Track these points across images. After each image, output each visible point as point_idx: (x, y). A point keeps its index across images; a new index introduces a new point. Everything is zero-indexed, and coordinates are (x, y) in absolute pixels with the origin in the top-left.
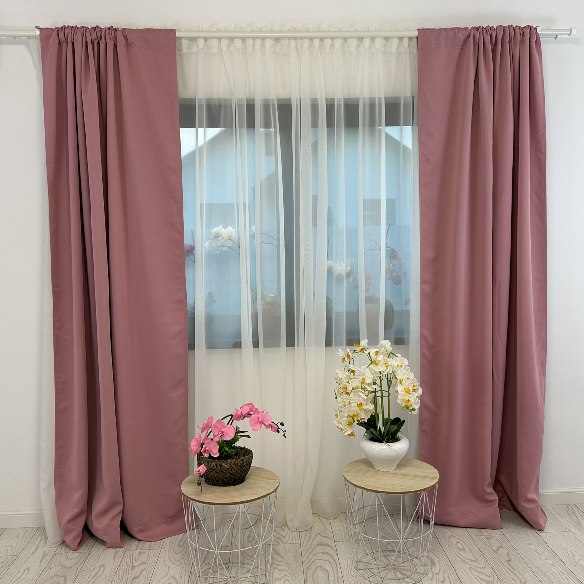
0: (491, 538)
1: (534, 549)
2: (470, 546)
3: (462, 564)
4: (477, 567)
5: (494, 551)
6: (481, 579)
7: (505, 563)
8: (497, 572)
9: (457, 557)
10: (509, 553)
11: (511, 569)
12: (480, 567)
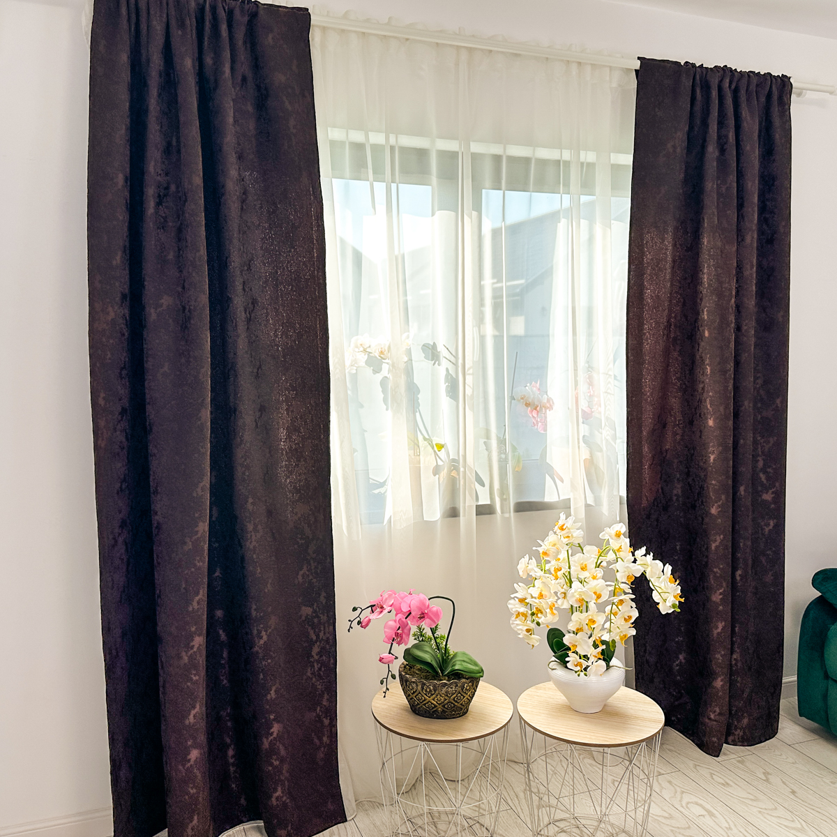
0: (743, 760)
1: (807, 770)
2: (732, 779)
3: (745, 808)
4: (766, 809)
5: (764, 780)
7: (792, 796)
8: (795, 812)
9: (729, 797)
11: (806, 804)
12: (770, 808)
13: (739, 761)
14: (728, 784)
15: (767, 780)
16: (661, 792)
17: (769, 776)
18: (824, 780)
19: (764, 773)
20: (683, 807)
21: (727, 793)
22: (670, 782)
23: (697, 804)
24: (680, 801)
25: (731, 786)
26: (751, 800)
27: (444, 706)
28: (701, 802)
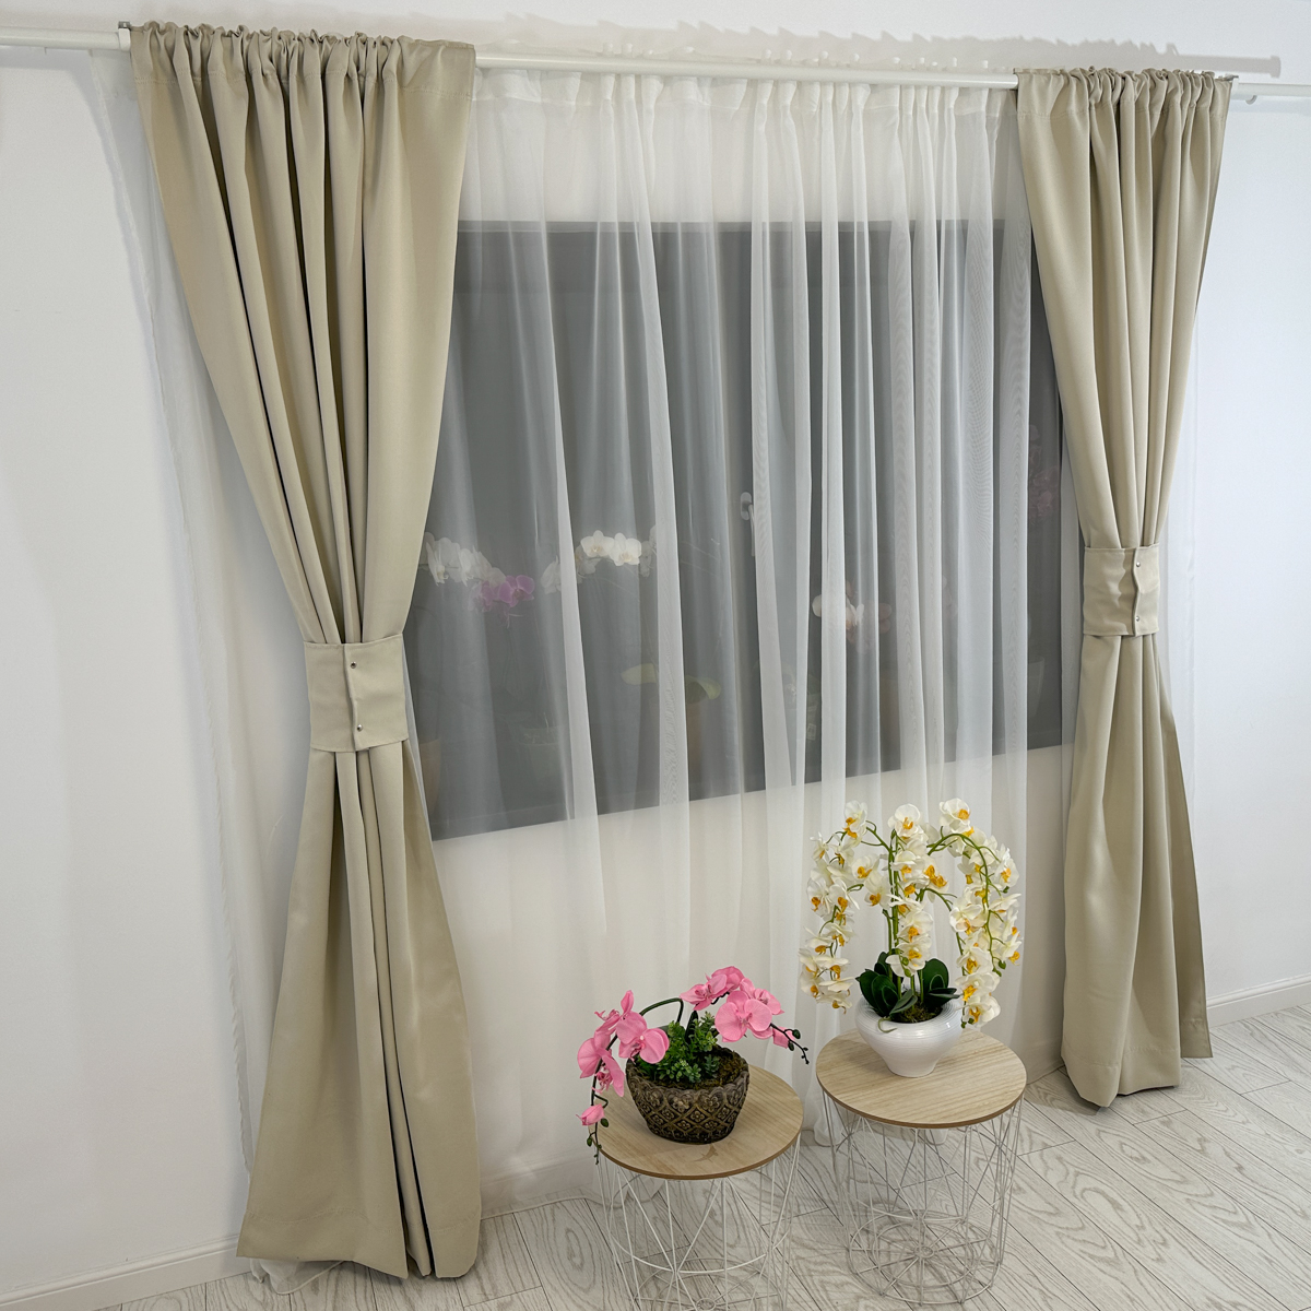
0: (1170, 1121)
1: (1263, 1133)
3: (1167, 1195)
4: (1197, 1196)
5: (1198, 1151)
6: (1223, 1221)
7: (1237, 1175)
8: (1239, 1199)
9: (1144, 1179)
10: (1228, 1150)
11: (1257, 1186)
12: (1203, 1193)
13: (1163, 1123)
15: (1203, 1151)
16: (1046, 1175)
17: (1206, 1145)
18: (1287, 1147)
19: (1199, 1140)
20: (1075, 1196)
22: (1060, 1159)
23: (1097, 1191)
24: (1073, 1187)
25: (1149, 1162)
26: (1177, 1182)
28: (1103, 1188)
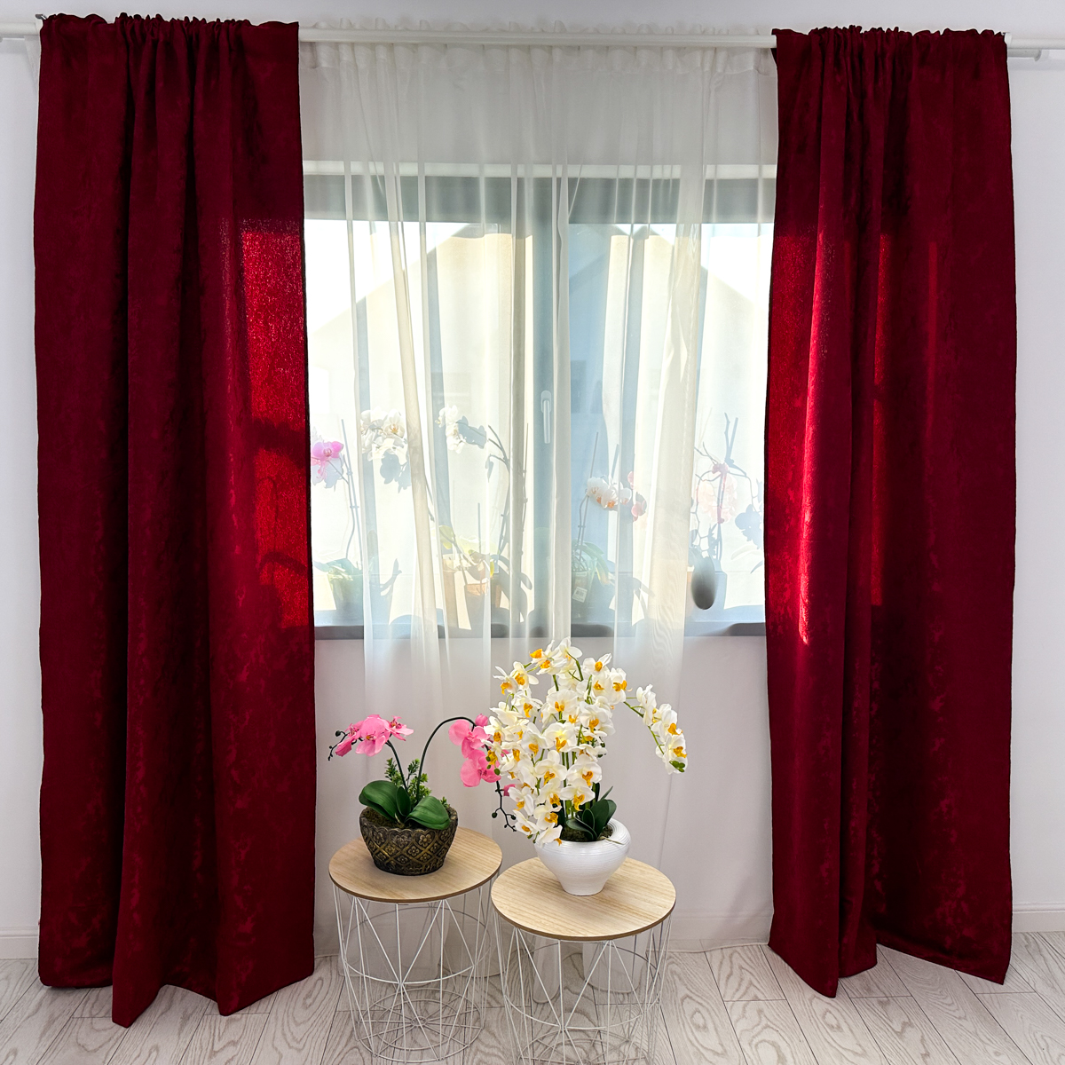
0: (889, 1002)
1: (972, 1030)
2: (851, 1023)
5: (896, 1032)
9: (826, 1044)
10: (926, 1037)
13: (881, 1003)
14: (839, 1027)
15: (900, 1034)
16: (737, 1021)
17: (908, 1029)
18: (988, 1047)
19: (904, 1024)
20: (750, 1044)
21: (830, 1040)
22: (760, 1012)
23: (774, 1044)
24: (754, 1037)
25: (842, 1031)
26: (856, 1054)
27: (396, 858)
28: (783, 1044)
